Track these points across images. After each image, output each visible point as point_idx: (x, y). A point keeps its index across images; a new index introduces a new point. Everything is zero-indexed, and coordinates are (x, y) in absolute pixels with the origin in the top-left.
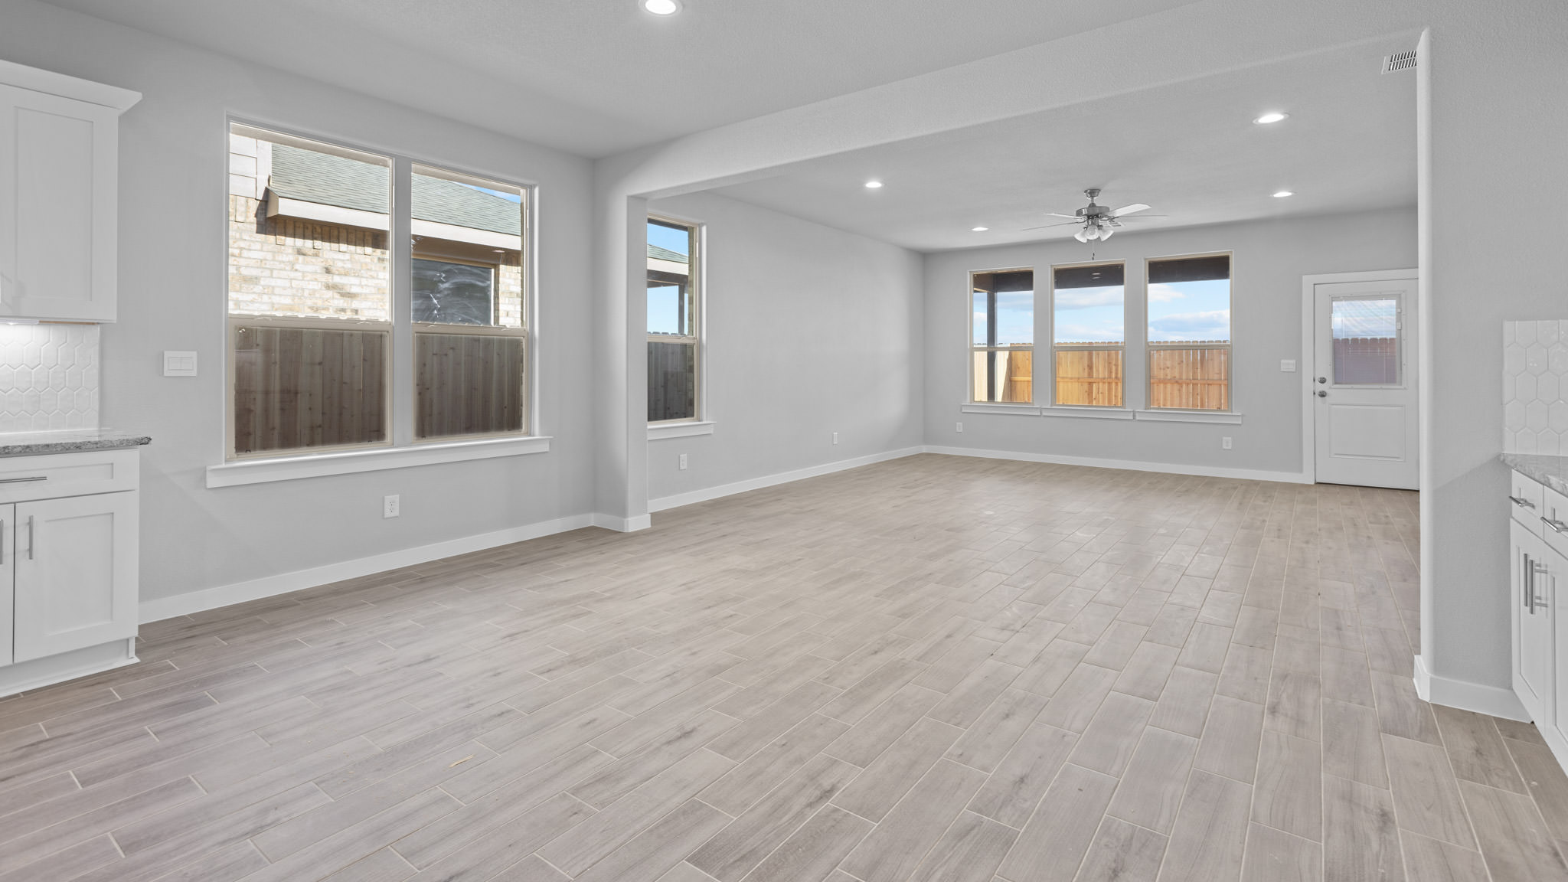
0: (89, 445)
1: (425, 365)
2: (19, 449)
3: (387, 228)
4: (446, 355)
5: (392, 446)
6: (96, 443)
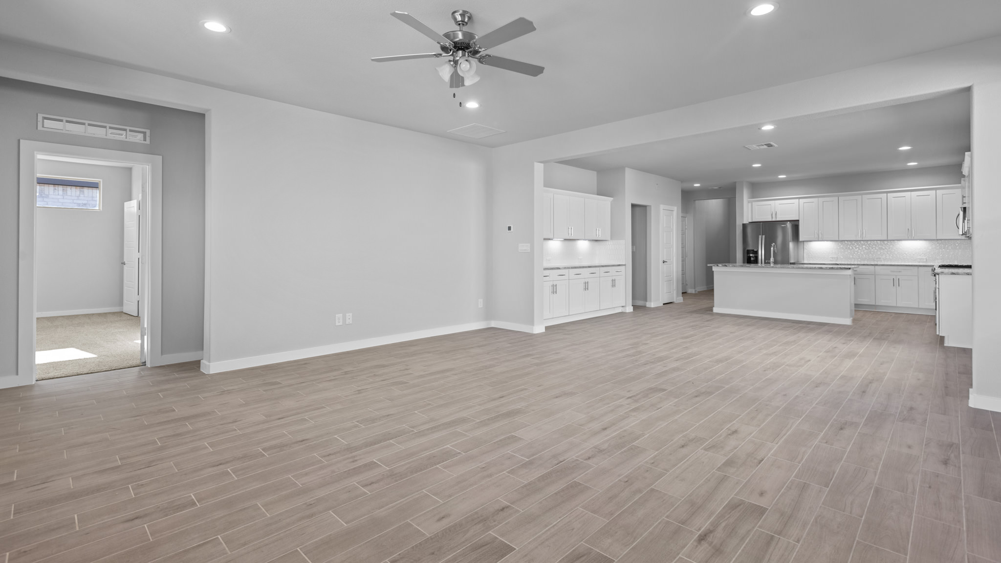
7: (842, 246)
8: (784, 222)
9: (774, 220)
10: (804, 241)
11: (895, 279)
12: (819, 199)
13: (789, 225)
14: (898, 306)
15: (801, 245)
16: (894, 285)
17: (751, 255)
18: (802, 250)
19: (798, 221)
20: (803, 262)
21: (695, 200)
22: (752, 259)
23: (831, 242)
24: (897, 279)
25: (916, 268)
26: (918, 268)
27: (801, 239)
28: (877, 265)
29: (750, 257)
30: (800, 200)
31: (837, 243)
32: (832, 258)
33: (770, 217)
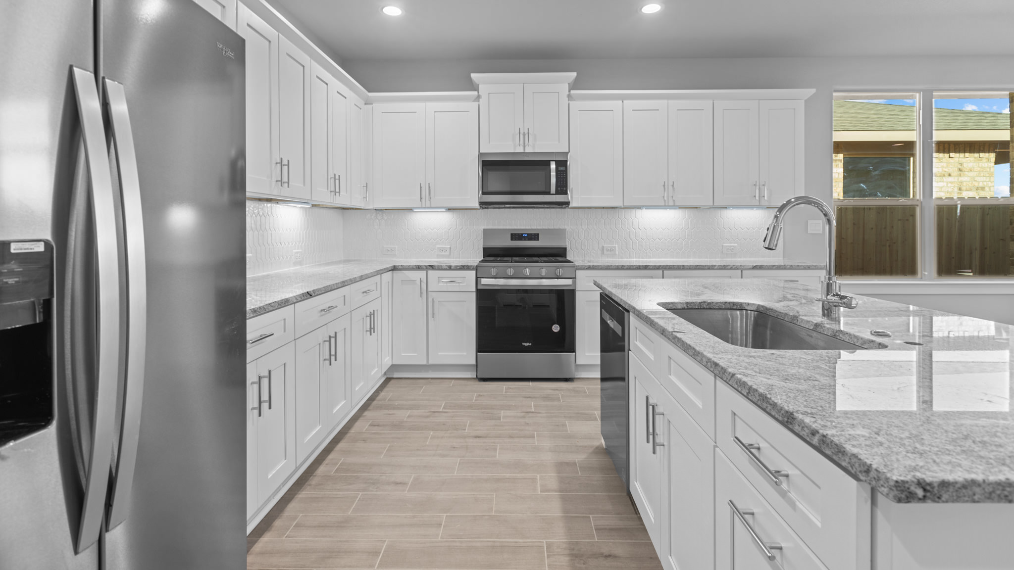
0: (813, 267)
1: (892, 227)
2: (788, 267)
3: (914, 139)
4: (907, 220)
5: (921, 279)
6: (815, 266)
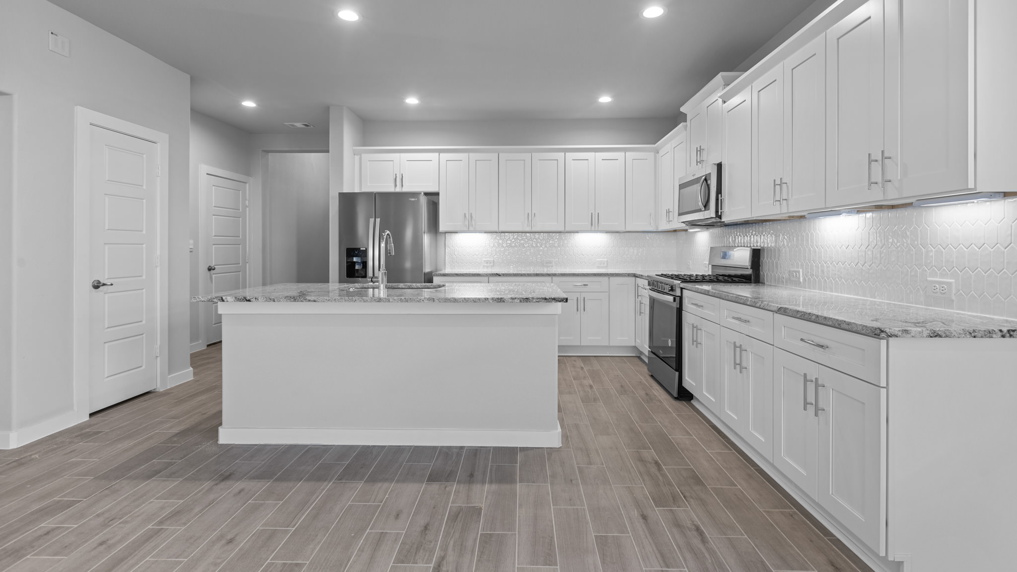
7: (500, 241)
8: (415, 194)
9: (398, 190)
10: (446, 233)
11: (579, 299)
12: (470, 154)
13: (423, 200)
14: (582, 344)
15: (441, 239)
16: (578, 311)
17: (355, 259)
18: (443, 249)
19: (437, 194)
20: (442, 272)
21: (268, 152)
22: (357, 267)
23: (485, 235)
24: (582, 299)
25: (606, 278)
26: (609, 278)
27: (442, 227)
28: (555, 275)
29: (354, 263)
30: (441, 155)
31: (494, 235)
32: (487, 262)
33: (393, 185)
